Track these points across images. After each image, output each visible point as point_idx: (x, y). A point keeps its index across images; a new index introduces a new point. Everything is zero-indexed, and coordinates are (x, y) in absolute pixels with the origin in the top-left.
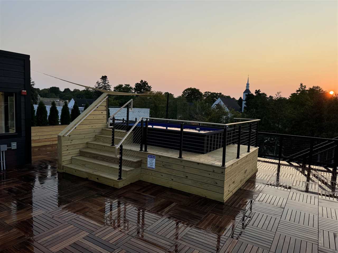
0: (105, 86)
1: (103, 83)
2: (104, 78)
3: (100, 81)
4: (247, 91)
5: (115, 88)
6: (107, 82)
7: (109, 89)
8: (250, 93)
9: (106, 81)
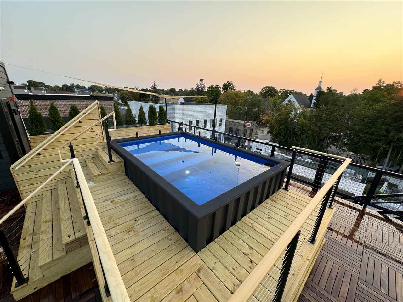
0: (202, 87)
2: (202, 80)
3: (199, 83)
4: (319, 88)
5: (208, 88)
6: (203, 84)
7: (205, 89)
8: (321, 90)
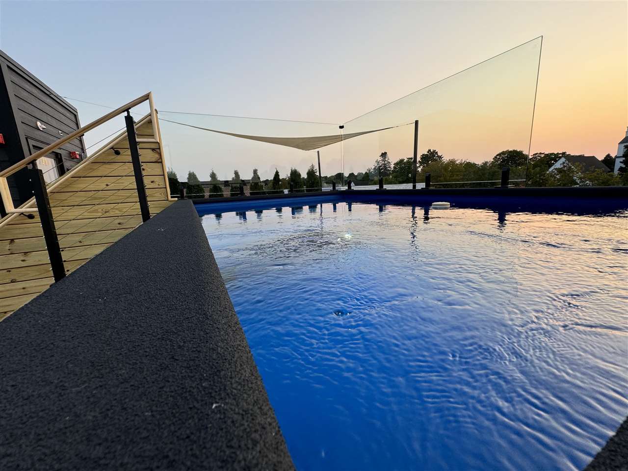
0: (385, 164)
1: (382, 160)
2: (384, 155)
3: (380, 159)
5: (394, 164)
6: (387, 159)
7: (389, 167)
9: (385, 157)
